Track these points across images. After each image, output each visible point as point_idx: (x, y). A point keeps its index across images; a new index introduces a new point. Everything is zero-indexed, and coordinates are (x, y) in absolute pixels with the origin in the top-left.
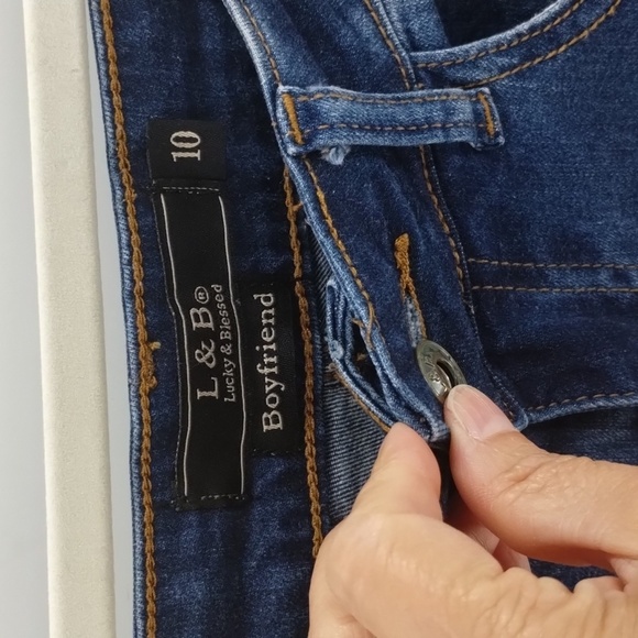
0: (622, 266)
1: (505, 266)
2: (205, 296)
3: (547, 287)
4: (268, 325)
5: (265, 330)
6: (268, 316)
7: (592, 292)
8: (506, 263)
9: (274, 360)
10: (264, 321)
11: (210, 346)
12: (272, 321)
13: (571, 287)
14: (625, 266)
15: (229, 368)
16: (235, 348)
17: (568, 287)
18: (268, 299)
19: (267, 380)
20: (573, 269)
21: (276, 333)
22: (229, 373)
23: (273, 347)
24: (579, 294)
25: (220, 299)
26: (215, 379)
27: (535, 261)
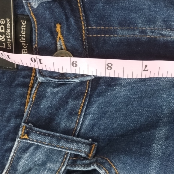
0: (145, 29)
1: (102, 29)
2: (4, 22)
3: (117, 35)
4: (23, 30)
5: (23, 31)
6: (23, 27)
7: (132, 37)
8: (103, 28)
9: (24, 39)
10: (22, 29)
11: (3, 36)
12: (25, 29)
13: (125, 35)
14: (146, 28)
15: (9, 41)
16: (11, 36)
17: (124, 35)
18: (24, 22)
19: (23, 43)
20: (127, 29)
21: (26, 32)
22: (9, 42)
23: (24, 36)
24: (127, 37)
25: (8, 23)
26: (5, 44)
27: (113, 27)
